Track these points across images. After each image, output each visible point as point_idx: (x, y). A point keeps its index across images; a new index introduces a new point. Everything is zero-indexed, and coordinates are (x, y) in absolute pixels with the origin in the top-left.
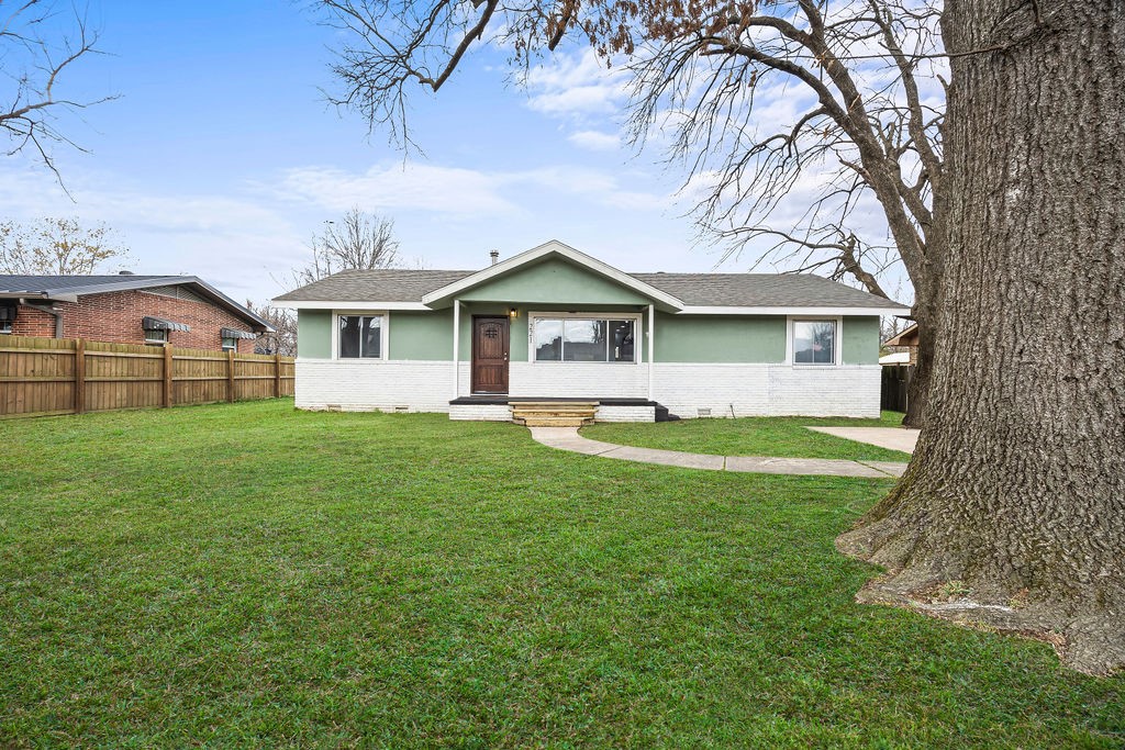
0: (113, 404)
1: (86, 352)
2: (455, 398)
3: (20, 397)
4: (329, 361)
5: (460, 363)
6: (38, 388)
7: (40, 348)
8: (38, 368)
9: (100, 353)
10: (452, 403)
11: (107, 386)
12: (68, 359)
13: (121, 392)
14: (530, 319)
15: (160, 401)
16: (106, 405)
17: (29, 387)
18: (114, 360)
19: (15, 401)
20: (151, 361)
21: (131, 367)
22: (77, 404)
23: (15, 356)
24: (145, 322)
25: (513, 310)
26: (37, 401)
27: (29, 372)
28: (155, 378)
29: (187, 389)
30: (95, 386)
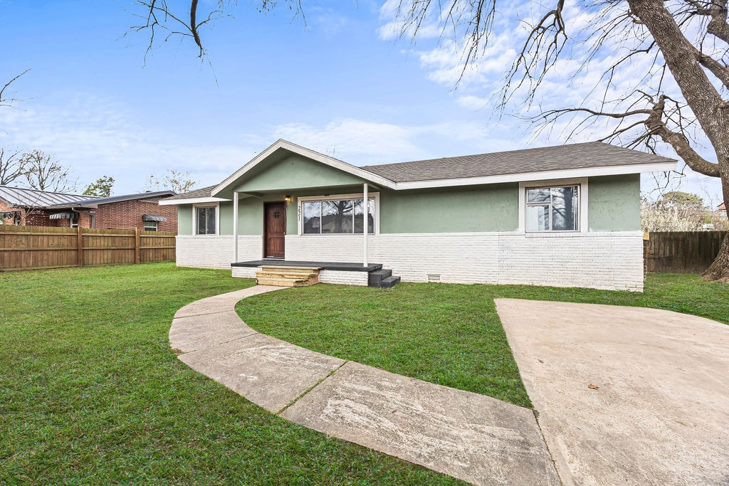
0: (102, 262)
1: (83, 234)
2: (234, 262)
3: (45, 257)
4: (191, 236)
5: (239, 236)
6: (56, 253)
7: (56, 232)
8: (56, 242)
9: (93, 235)
10: (232, 265)
11: (98, 253)
12: (74, 238)
13: (108, 255)
14: (299, 204)
15: (133, 260)
16: (98, 262)
17: (50, 253)
18: (102, 238)
19: (42, 260)
20: (127, 238)
21: (114, 242)
22: (80, 262)
23: (42, 237)
24: (143, 217)
25: (288, 197)
26: (55, 261)
27: (50, 245)
28: (130, 247)
29: (151, 254)
30: (91, 253)
